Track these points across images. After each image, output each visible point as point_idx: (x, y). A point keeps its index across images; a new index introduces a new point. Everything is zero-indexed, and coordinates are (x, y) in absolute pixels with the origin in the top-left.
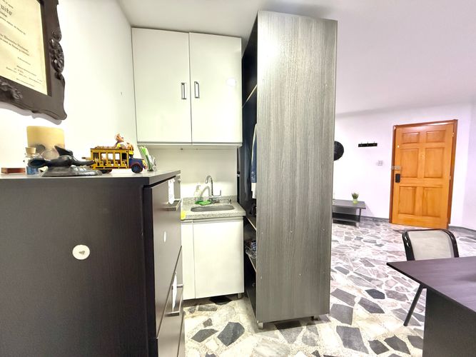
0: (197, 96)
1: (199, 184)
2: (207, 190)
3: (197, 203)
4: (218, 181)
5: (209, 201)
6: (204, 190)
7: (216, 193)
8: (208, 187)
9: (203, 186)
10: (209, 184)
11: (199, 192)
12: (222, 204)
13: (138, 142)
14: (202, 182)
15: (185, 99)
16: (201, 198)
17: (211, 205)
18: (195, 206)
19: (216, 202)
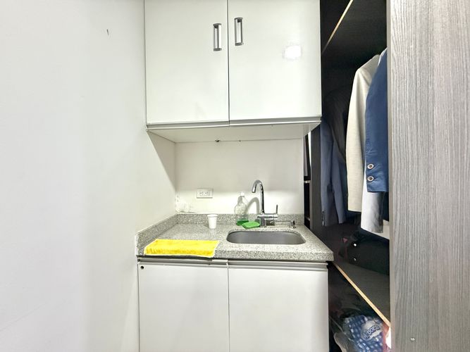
0: (239, 41)
1: (242, 194)
2: (254, 204)
3: (239, 223)
4: (272, 189)
5: (257, 221)
6: (251, 203)
7: (269, 209)
8: (256, 200)
9: (249, 197)
10: (258, 195)
11: (242, 206)
12: (278, 228)
13: (148, 126)
14: (247, 191)
15: (218, 49)
16: (245, 215)
17: (261, 229)
18: (235, 228)
19: (270, 223)
